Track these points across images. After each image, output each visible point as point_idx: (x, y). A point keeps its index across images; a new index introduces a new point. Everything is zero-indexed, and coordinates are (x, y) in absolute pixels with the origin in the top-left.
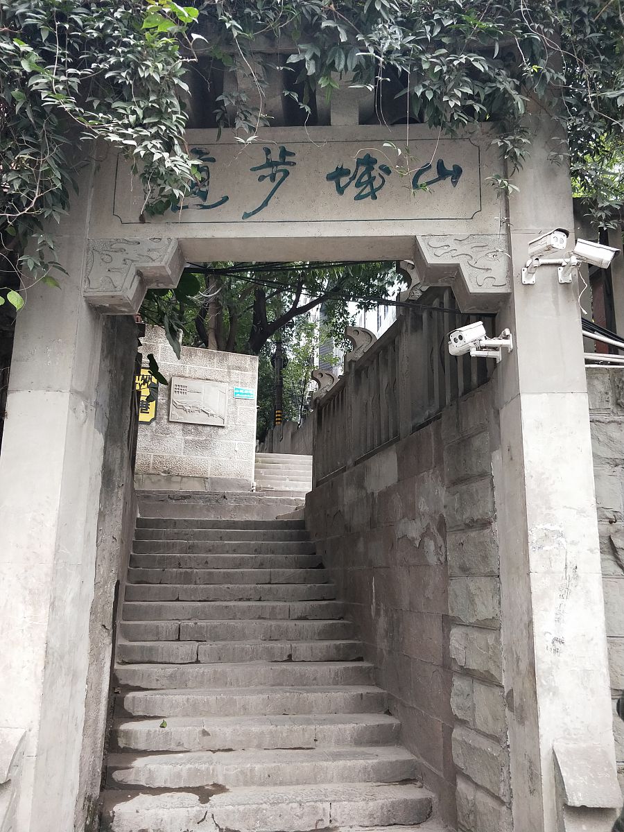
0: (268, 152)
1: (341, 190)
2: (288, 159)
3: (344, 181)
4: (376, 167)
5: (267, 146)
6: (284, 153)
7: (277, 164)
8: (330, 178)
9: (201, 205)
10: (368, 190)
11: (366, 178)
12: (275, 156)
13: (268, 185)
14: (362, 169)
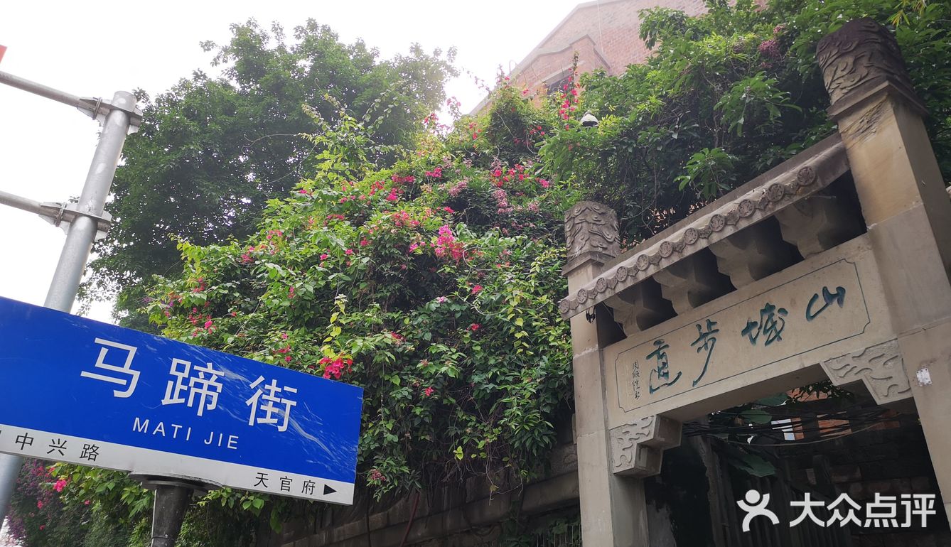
0: (699, 327)
1: (753, 340)
2: (713, 328)
3: (754, 331)
4: (776, 312)
5: (698, 323)
6: (710, 324)
7: (707, 334)
8: (744, 332)
9: (666, 384)
10: (773, 334)
11: (770, 325)
12: (704, 330)
13: (704, 353)
14: (766, 317)
